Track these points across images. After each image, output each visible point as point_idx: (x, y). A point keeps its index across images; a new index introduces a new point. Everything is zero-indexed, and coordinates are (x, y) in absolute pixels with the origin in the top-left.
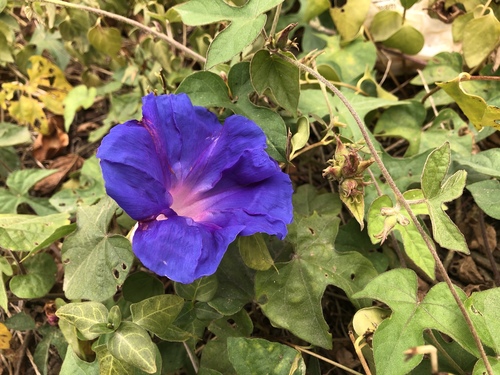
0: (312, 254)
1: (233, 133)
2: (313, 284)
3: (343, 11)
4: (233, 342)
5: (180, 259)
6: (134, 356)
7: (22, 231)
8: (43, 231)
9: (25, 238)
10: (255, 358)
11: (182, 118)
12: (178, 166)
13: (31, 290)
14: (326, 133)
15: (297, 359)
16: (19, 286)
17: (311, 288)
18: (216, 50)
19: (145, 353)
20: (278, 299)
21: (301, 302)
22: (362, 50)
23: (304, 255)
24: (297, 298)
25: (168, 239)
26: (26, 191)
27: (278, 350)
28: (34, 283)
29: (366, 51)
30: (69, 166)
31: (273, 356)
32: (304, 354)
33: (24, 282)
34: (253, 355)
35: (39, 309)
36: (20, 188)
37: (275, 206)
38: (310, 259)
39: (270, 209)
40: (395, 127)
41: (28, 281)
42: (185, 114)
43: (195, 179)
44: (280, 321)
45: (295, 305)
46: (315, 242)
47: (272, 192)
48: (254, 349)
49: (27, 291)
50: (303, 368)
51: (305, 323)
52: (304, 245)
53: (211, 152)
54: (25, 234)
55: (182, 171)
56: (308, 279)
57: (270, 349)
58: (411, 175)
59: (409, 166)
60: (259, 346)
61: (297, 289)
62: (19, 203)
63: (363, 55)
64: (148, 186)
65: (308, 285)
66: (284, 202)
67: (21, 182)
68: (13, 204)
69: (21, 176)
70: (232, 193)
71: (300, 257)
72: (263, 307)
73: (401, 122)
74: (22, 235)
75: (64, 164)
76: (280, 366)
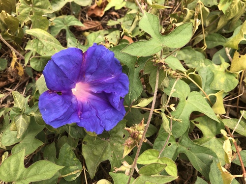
0: (115, 144)
1: (120, 81)
2: (105, 154)
3: (240, 57)
4: (67, 145)
5: (51, 113)
6: (19, 127)
7: (44, 45)
8: (51, 50)
9: (43, 49)
10: (68, 157)
11: (104, 61)
12: (88, 76)
13: (36, 66)
14: (160, 108)
15: (78, 171)
16: (33, 61)
17: (102, 155)
18: (133, 47)
19: (22, 129)
20: (91, 147)
21: (96, 156)
22: (231, 80)
23: (112, 142)
24: (96, 153)
25: (53, 103)
26: (69, 25)
27: (77, 162)
28: (39, 64)
29: (232, 82)
30: (93, 27)
31: (73, 162)
32: (83, 171)
33: (36, 61)
34: (68, 155)
35: (36, 73)
36: (68, 23)
37: (109, 120)
38: (112, 145)
39: (106, 119)
40: (205, 125)
41: (37, 62)
42: (106, 61)
43: (93, 85)
44: (85, 155)
45: (94, 155)
46: (121, 141)
47: (113, 114)
48: (70, 154)
49: (34, 65)
50: (78, 175)
51: (92, 163)
52: (116, 138)
53: (106, 80)
54: (44, 47)
55: (89, 79)
56: (105, 151)
57: (74, 159)
58: (188, 149)
59: (191, 145)
60: (72, 155)
61: (98, 151)
62: (64, 28)
63: (230, 83)
64: (64, 79)
65: (103, 153)
66: (114, 121)
67: (70, 21)
68: (62, 27)
69: (72, 18)
70: (102, 101)
71: (109, 142)
72: (83, 145)
73: (210, 126)
74: (43, 47)
75: (91, 24)
76: (73, 167)
